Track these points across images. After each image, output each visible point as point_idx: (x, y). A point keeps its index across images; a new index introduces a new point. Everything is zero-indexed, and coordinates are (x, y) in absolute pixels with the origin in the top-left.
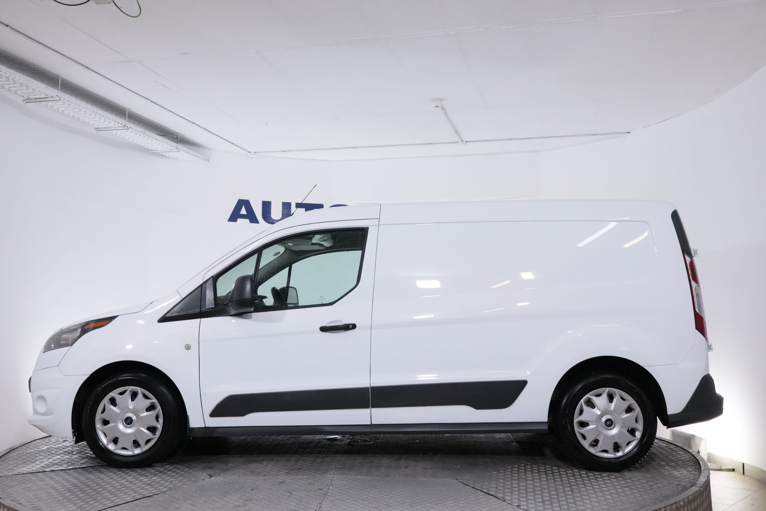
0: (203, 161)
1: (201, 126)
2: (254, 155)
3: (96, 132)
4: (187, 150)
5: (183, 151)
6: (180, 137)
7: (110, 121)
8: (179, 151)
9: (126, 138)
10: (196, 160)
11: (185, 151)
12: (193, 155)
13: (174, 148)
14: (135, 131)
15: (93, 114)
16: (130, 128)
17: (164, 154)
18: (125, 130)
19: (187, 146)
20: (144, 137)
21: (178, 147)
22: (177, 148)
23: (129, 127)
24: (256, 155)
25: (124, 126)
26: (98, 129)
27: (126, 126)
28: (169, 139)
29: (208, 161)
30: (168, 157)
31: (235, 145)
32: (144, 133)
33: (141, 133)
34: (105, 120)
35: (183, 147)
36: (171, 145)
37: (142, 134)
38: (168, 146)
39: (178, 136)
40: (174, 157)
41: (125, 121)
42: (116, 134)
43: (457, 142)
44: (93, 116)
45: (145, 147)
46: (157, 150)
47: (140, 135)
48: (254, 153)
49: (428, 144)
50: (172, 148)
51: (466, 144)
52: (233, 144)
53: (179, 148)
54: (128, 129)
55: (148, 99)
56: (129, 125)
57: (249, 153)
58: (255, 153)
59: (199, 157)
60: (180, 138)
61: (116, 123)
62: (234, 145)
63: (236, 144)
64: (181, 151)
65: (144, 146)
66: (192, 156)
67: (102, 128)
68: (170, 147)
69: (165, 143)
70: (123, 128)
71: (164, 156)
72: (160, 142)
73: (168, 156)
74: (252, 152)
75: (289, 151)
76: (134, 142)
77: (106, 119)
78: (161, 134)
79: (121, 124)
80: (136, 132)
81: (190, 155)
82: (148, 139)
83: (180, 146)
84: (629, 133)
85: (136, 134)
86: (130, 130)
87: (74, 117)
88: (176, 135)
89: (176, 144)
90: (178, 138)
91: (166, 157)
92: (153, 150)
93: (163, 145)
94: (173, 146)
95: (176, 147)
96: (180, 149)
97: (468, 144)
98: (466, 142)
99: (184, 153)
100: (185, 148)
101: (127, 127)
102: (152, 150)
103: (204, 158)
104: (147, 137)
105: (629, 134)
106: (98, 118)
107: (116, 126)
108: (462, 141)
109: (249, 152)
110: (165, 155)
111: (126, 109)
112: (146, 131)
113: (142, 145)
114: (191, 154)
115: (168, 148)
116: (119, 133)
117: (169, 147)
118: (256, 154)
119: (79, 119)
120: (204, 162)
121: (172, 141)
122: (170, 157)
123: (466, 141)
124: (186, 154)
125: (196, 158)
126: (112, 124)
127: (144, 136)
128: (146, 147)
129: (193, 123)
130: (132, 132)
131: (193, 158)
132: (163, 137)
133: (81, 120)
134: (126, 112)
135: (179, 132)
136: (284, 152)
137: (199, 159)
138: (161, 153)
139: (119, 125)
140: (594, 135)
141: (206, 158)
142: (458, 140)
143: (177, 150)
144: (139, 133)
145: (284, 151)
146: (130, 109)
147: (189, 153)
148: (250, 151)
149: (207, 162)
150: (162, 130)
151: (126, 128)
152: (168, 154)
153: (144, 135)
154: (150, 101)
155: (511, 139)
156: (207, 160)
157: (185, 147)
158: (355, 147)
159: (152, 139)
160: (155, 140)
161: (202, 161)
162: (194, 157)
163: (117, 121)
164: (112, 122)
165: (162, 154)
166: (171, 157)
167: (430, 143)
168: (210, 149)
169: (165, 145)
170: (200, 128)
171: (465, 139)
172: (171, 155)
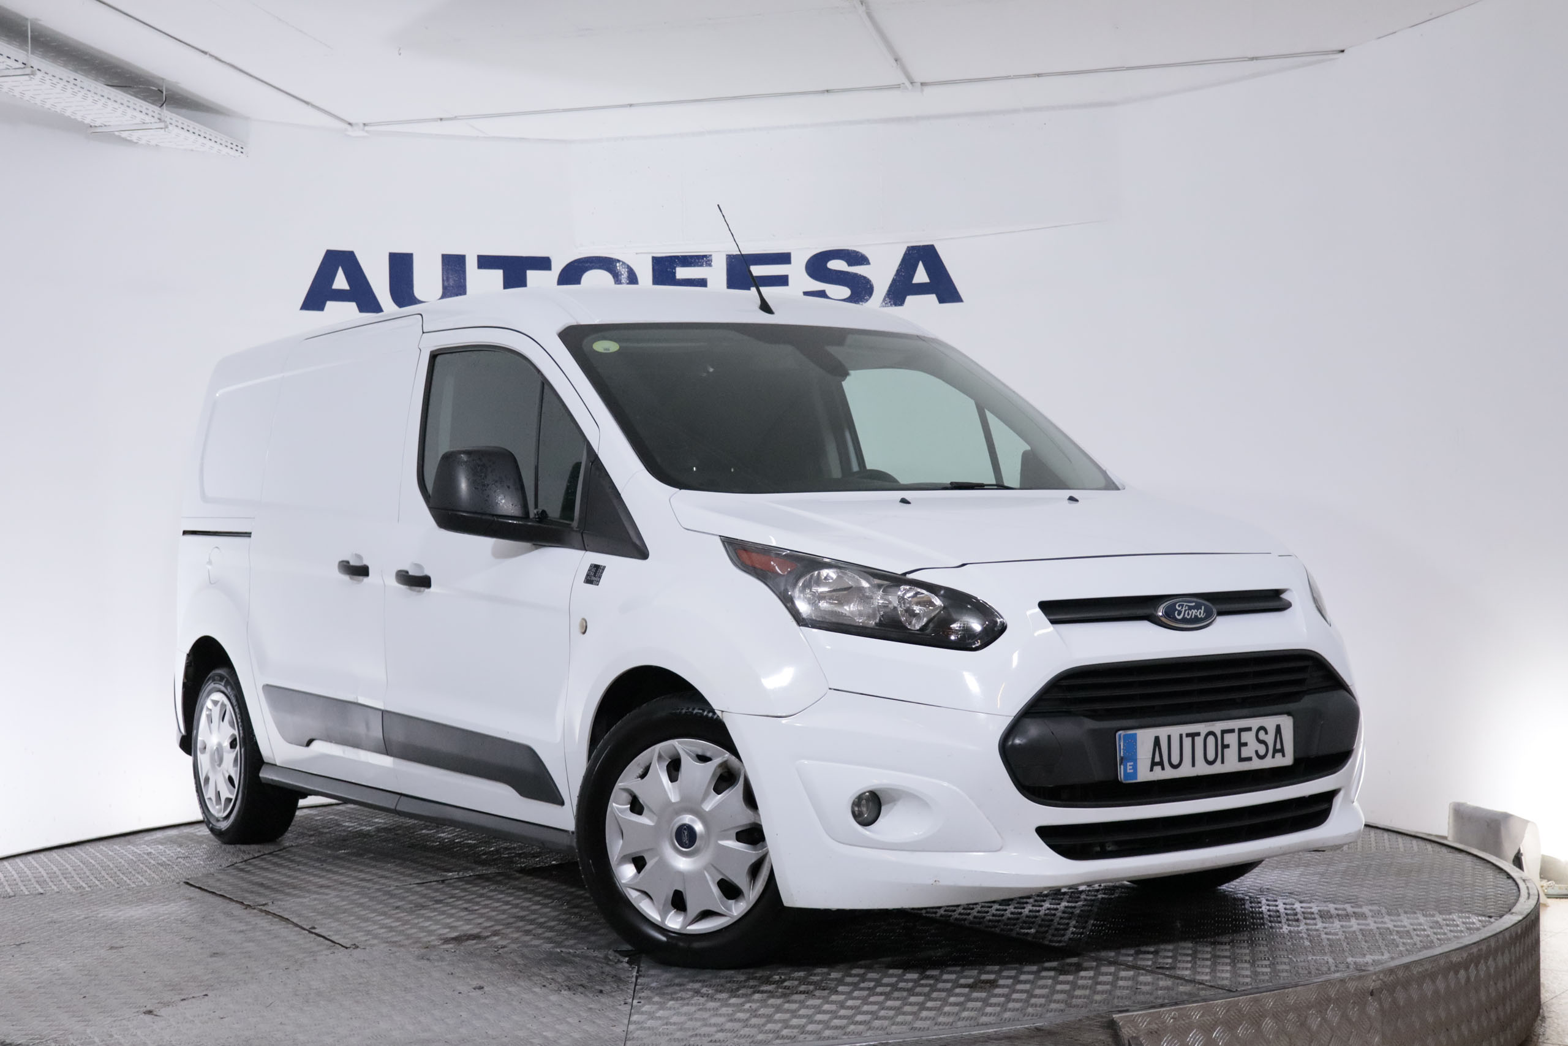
0: (228, 150)
1: (224, 60)
2: (363, 130)
4: (187, 122)
5: (177, 126)
6: (166, 88)
8: (166, 126)
9: (27, 98)
10: (212, 148)
11: (181, 126)
12: (203, 135)
13: (153, 120)
14: (52, 77)
16: (39, 70)
17: (125, 135)
18: (27, 78)
19: (183, 111)
20: (74, 94)
21: (163, 117)
22: (159, 119)
23: (35, 68)
24: (367, 131)
25: (23, 66)
27: (29, 65)
28: (136, 95)
29: (242, 150)
30: (137, 143)
31: (314, 106)
32: (75, 82)
33: (66, 84)
35: (174, 116)
36: (144, 111)
37: (69, 86)
38: (136, 113)
39: (162, 87)
40: (152, 143)
41: (25, 52)
43: (898, 87)
45: (75, 120)
46: (105, 126)
47: (64, 89)
48: (362, 125)
49: (822, 92)
50: (148, 119)
51: (922, 91)
53: (166, 119)
54: (33, 74)
56: (36, 61)
57: (349, 127)
58: (365, 125)
59: (219, 141)
60: (167, 90)
61: (2, 59)
62: (307, 107)
63: (313, 103)
64: (170, 127)
65: (73, 117)
66: (201, 140)
68: (143, 116)
69: (129, 107)
70: (19, 72)
71: (125, 139)
72: (116, 105)
73: (135, 141)
74: (357, 124)
75: (455, 118)
76: (47, 106)
78: (116, 82)
79: (15, 61)
80: (55, 80)
81: (193, 137)
82: (85, 97)
83: (167, 113)
85: (54, 85)
86: (39, 75)
88: (155, 85)
89: (156, 109)
90: (162, 92)
91: (131, 142)
92: (96, 126)
93: (124, 113)
94: (151, 113)
95: (159, 116)
96: (168, 120)
97: (928, 90)
98: (922, 84)
99: (178, 130)
100: (181, 119)
101: (32, 67)
102: (93, 124)
103: (230, 142)
104: (83, 92)
107: (3, 67)
108: (912, 83)
109: (350, 124)
110: (129, 138)
111: (27, 19)
112: (80, 77)
113: (67, 115)
114: (197, 133)
115: (138, 121)
116: (12, 82)
117: (140, 117)
118: (367, 128)
120: (232, 152)
121: (145, 99)
122: (141, 142)
123: (923, 81)
124: (184, 133)
125: (212, 143)
127: (76, 89)
128: (79, 118)
129: (204, 52)
130: (43, 80)
131: (203, 145)
132: (121, 90)
134: (24, 29)
135: (163, 77)
137: (217, 146)
138: (117, 133)
139: (11, 62)
140: (1251, 59)
141: (234, 144)
142: (903, 79)
143: (162, 125)
144: (62, 83)
145: (441, 119)
146: (36, 19)
147: (192, 130)
148: (351, 121)
149: (239, 154)
150: (119, 70)
151: (28, 71)
152: (135, 137)
153: (74, 87)
155: (1038, 75)
156: (239, 149)
157: (180, 115)
159: (96, 97)
160: (103, 100)
161: (225, 150)
163: (6, 55)
165: (118, 136)
166: (143, 142)
167: (827, 91)
168: (247, 118)
169: (130, 112)
170: (221, 63)
171: (919, 78)
172: (144, 137)
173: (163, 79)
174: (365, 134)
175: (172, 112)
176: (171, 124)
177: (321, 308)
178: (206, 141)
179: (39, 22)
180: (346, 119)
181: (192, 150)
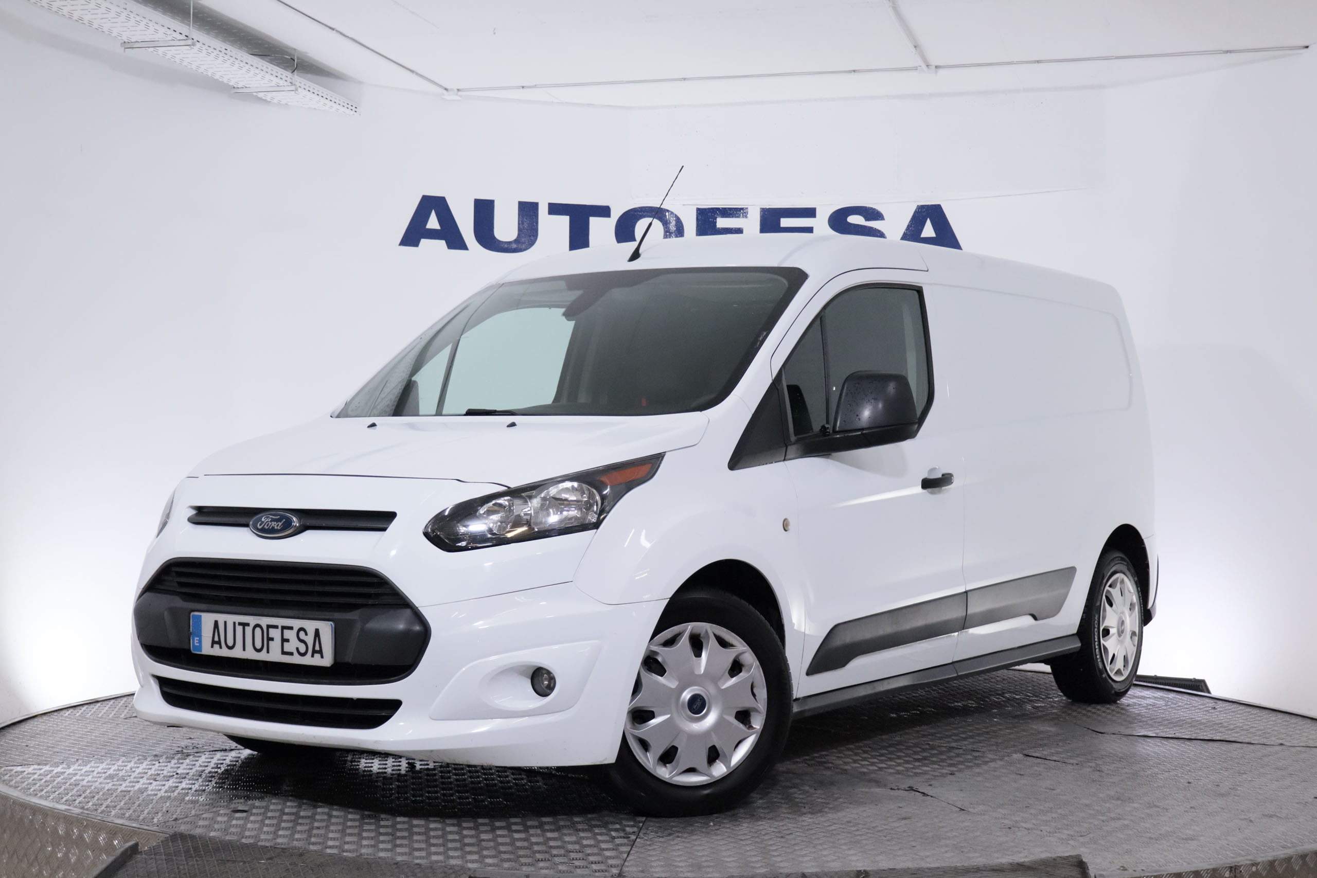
0: (345, 109)
1: (347, 35)
2: (457, 95)
3: (123, 51)
4: (313, 85)
5: (305, 89)
6: (298, 57)
7: (157, 27)
8: (295, 89)
9: (185, 64)
10: (331, 107)
11: (308, 89)
12: (325, 96)
13: (286, 84)
14: (208, 48)
15: (123, 15)
16: (198, 41)
17: (260, 95)
18: (187, 47)
19: (311, 76)
20: (224, 61)
21: (293, 82)
22: (291, 83)
23: (195, 40)
24: (460, 96)
25: (185, 38)
26: (128, 45)
27: (190, 37)
28: (274, 63)
29: (356, 110)
31: (417, 74)
32: (226, 52)
33: (219, 53)
34: (147, 25)
35: (304, 81)
36: (280, 76)
37: (221, 55)
38: (273, 78)
39: (295, 56)
41: (190, 26)
42: (165, 54)
43: (915, 69)
44: (123, 17)
45: (222, 82)
46: (246, 87)
47: (217, 57)
48: (456, 91)
49: (850, 72)
50: (281, 83)
51: (935, 72)
52: (412, 71)
53: (295, 83)
54: (193, 44)
56: (196, 34)
57: (445, 92)
58: (458, 90)
59: (338, 102)
60: (299, 60)
61: (169, 32)
62: (414, 75)
63: (418, 72)
64: (299, 89)
65: (220, 80)
66: (323, 100)
67: (137, 42)
68: (278, 80)
69: (267, 72)
70: (181, 43)
71: (260, 99)
72: (257, 71)
73: (270, 101)
74: (453, 90)
75: (535, 86)
76: (201, 70)
78: (258, 52)
79: (180, 34)
80: (210, 50)
81: (317, 98)
82: (232, 64)
83: (297, 78)
84: (1307, 47)
85: (209, 54)
86: (198, 45)
87: (81, 19)
88: (290, 54)
89: (290, 74)
90: (294, 60)
91: (266, 101)
92: (238, 88)
93: (263, 78)
94: (284, 78)
95: (291, 81)
96: (298, 84)
97: (941, 71)
98: (936, 67)
99: (306, 92)
100: (309, 83)
101: (193, 39)
102: (236, 86)
103: (347, 102)
104: (231, 60)
105: (1306, 49)
106: (132, 22)
107: (169, 38)
108: (927, 66)
109: (447, 90)
110: (265, 98)
112: (231, 48)
113: (215, 78)
114: (320, 94)
115: (273, 84)
116: (173, 52)
117: (275, 81)
118: (460, 93)
119: (90, 23)
120: (348, 111)
121: (281, 66)
122: (274, 102)
123: (938, 64)
124: (310, 95)
125: (332, 104)
126: (160, 35)
127: (226, 57)
128: (225, 81)
129: (332, 28)
130: (200, 50)
131: (325, 104)
132: (262, 59)
133: (95, 26)
134: (187, 7)
136: (524, 90)
137: (336, 106)
138: (255, 94)
139: (177, 35)
140: (1226, 52)
141: (351, 104)
142: (919, 62)
143: (293, 88)
144: (216, 52)
145: (523, 87)
147: (316, 92)
148: (447, 87)
149: (353, 112)
150: (261, 42)
151: (190, 42)
152: (269, 97)
153: (224, 55)
155: (1038, 62)
156: (353, 108)
157: (309, 80)
159: (241, 64)
160: (247, 67)
161: (342, 109)
162: (326, 102)
163: (173, 29)
164: (163, 30)
165: (256, 96)
167: (854, 71)
168: (362, 83)
169: (268, 77)
170: (344, 38)
171: (936, 61)
172: (278, 97)
173: (297, 50)
174: (457, 97)
175: (301, 77)
176: (300, 87)
180: (444, 86)
181: (315, 110)
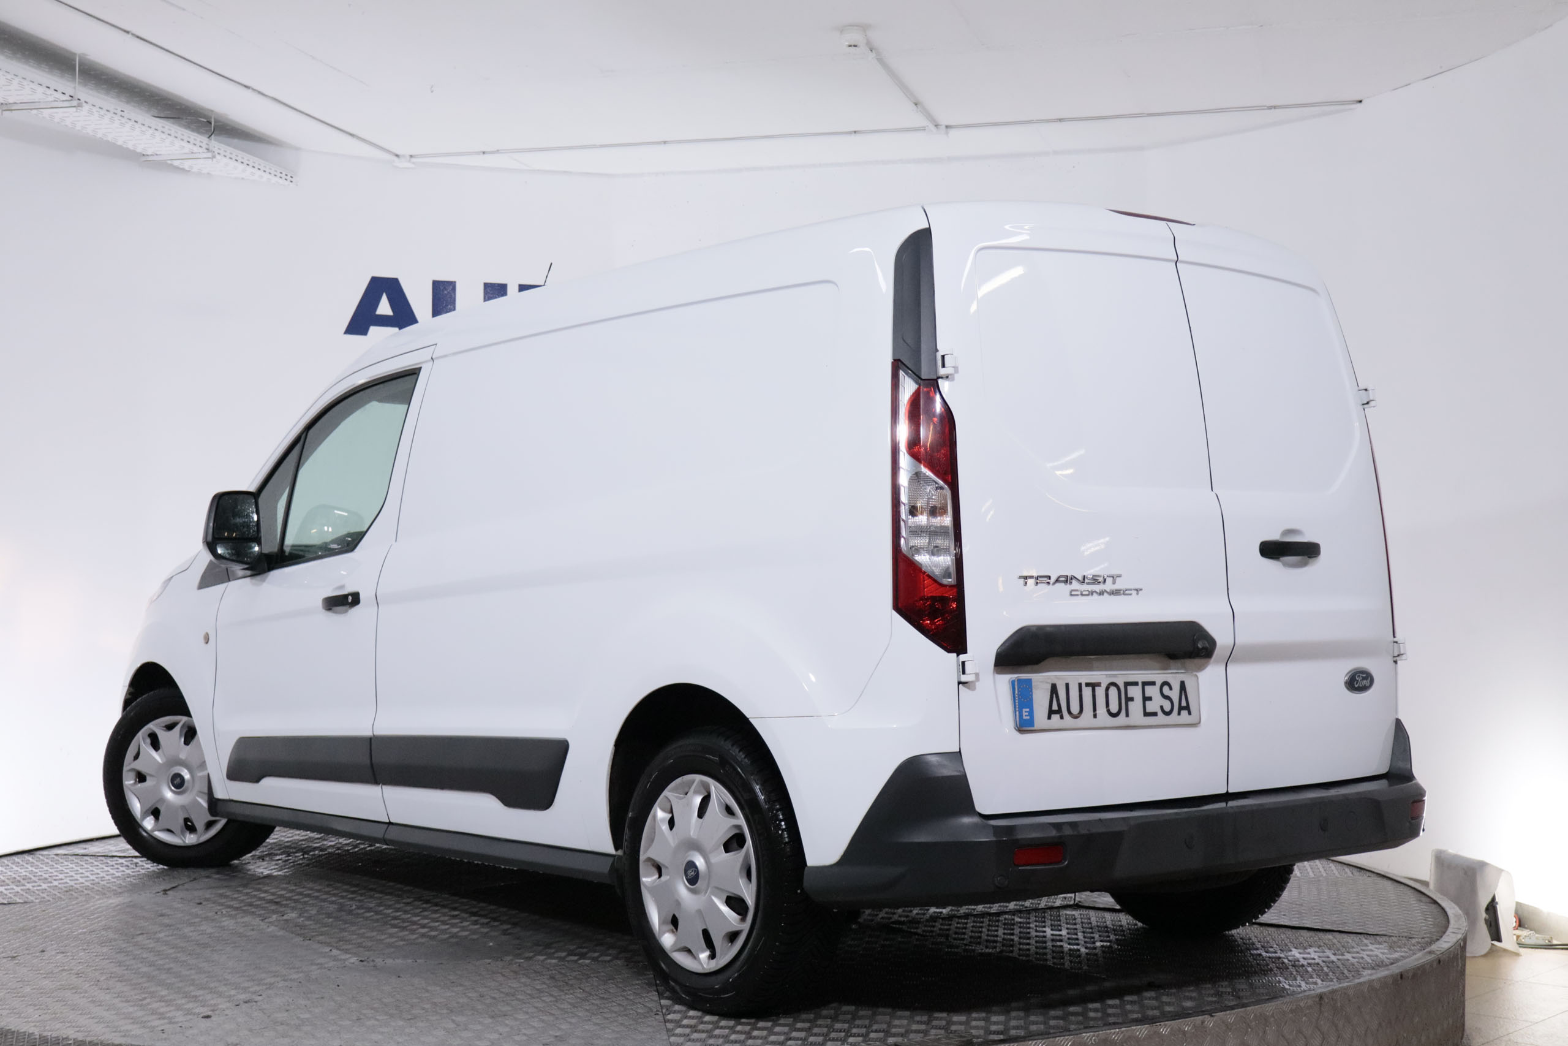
0: (277, 179)
1: (267, 94)
2: (410, 161)
3: (2, 114)
4: (236, 152)
5: (225, 156)
6: (215, 119)
7: (32, 86)
8: (214, 157)
9: (77, 128)
10: (261, 177)
11: (229, 155)
12: (251, 164)
13: (201, 150)
14: (100, 109)
16: (86, 102)
17: (176, 163)
18: (74, 109)
19: (234, 142)
20: (122, 124)
21: (211, 148)
22: (207, 149)
23: (82, 100)
24: (414, 163)
25: (70, 98)
26: (5, 107)
27: (76, 97)
28: (185, 126)
29: (292, 179)
30: (189, 171)
31: (358, 138)
32: (122, 113)
33: (114, 115)
34: (20, 84)
35: (223, 147)
36: (192, 141)
37: (116, 118)
38: (185, 144)
39: (211, 118)
40: (203, 172)
41: (72, 85)
42: (49, 117)
43: (923, 129)
45: (128, 148)
46: (157, 155)
47: (112, 120)
48: (408, 158)
49: (850, 133)
50: (196, 149)
51: (947, 133)
52: (352, 135)
53: (213, 150)
54: (79, 105)
55: (128, 32)
56: (84, 93)
57: (396, 159)
58: (411, 156)
59: (268, 171)
60: (217, 122)
61: (48, 92)
62: (355, 139)
63: (360, 136)
64: (218, 157)
65: (125, 146)
66: (250, 169)
67: (15, 103)
68: (190, 146)
69: (176, 137)
70: (66, 104)
71: (177, 168)
72: (164, 136)
73: (188, 169)
74: (404, 156)
75: (498, 151)
76: (99, 135)
77: (25, 83)
78: (165, 113)
79: (63, 93)
80: (102, 112)
81: (241, 167)
82: (133, 127)
83: (215, 144)
84: (1361, 101)
85: (102, 116)
86: (86, 107)
88: (204, 116)
89: (205, 139)
90: (211, 123)
91: (183, 170)
92: (148, 155)
93: (171, 143)
94: (198, 143)
95: (207, 147)
96: (217, 151)
97: (952, 132)
98: (947, 127)
99: (227, 160)
100: (229, 149)
101: (79, 99)
102: (144, 153)
103: (279, 171)
104: (131, 122)
105: (1359, 105)
107: (51, 99)
108: (936, 126)
109: (397, 156)
110: (181, 167)
111: (75, 54)
112: (128, 108)
113: (118, 143)
114: (246, 162)
115: (186, 150)
116: (59, 114)
117: (188, 147)
118: (413, 160)
120: (282, 181)
121: (193, 129)
122: (193, 170)
123: (947, 124)
124: (233, 163)
125: (260, 173)
126: (39, 94)
127: (123, 120)
128: (130, 147)
129: (246, 87)
130: (91, 112)
131: (253, 174)
132: (171, 121)
134: (74, 63)
135: (212, 109)
136: (485, 155)
137: (266, 176)
138: (169, 162)
139: (59, 95)
140: (1270, 108)
141: (284, 173)
142: (926, 122)
143: (209, 155)
144: (110, 114)
145: (484, 153)
146: (85, 54)
147: (240, 160)
149: (288, 183)
150: (170, 102)
151: (75, 103)
152: (186, 165)
153: (121, 118)
154: (133, 34)
155: (1060, 120)
156: (288, 178)
157: (229, 145)
158: (665, 142)
159: (144, 128)
160: (151, 131)
161: (274, 180)
163: (52, 88)
164: (40, 90)
165: (171, 165)
166: (195, 170)
167: (855, 132)
168: (297, 149)
169: (178, 143)
170: (264, 98)
171: (944, 120)
172: (196, 166)
173: (212, 111)
174: (413, 166)
175: (220, 142)
176: (219, 154)
177: (364, 332)
178: (255, 170)
179: (88, 57)
180: (391, 150)
181: (243, 179)
